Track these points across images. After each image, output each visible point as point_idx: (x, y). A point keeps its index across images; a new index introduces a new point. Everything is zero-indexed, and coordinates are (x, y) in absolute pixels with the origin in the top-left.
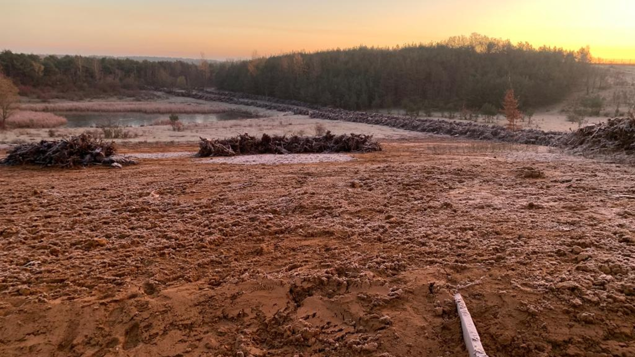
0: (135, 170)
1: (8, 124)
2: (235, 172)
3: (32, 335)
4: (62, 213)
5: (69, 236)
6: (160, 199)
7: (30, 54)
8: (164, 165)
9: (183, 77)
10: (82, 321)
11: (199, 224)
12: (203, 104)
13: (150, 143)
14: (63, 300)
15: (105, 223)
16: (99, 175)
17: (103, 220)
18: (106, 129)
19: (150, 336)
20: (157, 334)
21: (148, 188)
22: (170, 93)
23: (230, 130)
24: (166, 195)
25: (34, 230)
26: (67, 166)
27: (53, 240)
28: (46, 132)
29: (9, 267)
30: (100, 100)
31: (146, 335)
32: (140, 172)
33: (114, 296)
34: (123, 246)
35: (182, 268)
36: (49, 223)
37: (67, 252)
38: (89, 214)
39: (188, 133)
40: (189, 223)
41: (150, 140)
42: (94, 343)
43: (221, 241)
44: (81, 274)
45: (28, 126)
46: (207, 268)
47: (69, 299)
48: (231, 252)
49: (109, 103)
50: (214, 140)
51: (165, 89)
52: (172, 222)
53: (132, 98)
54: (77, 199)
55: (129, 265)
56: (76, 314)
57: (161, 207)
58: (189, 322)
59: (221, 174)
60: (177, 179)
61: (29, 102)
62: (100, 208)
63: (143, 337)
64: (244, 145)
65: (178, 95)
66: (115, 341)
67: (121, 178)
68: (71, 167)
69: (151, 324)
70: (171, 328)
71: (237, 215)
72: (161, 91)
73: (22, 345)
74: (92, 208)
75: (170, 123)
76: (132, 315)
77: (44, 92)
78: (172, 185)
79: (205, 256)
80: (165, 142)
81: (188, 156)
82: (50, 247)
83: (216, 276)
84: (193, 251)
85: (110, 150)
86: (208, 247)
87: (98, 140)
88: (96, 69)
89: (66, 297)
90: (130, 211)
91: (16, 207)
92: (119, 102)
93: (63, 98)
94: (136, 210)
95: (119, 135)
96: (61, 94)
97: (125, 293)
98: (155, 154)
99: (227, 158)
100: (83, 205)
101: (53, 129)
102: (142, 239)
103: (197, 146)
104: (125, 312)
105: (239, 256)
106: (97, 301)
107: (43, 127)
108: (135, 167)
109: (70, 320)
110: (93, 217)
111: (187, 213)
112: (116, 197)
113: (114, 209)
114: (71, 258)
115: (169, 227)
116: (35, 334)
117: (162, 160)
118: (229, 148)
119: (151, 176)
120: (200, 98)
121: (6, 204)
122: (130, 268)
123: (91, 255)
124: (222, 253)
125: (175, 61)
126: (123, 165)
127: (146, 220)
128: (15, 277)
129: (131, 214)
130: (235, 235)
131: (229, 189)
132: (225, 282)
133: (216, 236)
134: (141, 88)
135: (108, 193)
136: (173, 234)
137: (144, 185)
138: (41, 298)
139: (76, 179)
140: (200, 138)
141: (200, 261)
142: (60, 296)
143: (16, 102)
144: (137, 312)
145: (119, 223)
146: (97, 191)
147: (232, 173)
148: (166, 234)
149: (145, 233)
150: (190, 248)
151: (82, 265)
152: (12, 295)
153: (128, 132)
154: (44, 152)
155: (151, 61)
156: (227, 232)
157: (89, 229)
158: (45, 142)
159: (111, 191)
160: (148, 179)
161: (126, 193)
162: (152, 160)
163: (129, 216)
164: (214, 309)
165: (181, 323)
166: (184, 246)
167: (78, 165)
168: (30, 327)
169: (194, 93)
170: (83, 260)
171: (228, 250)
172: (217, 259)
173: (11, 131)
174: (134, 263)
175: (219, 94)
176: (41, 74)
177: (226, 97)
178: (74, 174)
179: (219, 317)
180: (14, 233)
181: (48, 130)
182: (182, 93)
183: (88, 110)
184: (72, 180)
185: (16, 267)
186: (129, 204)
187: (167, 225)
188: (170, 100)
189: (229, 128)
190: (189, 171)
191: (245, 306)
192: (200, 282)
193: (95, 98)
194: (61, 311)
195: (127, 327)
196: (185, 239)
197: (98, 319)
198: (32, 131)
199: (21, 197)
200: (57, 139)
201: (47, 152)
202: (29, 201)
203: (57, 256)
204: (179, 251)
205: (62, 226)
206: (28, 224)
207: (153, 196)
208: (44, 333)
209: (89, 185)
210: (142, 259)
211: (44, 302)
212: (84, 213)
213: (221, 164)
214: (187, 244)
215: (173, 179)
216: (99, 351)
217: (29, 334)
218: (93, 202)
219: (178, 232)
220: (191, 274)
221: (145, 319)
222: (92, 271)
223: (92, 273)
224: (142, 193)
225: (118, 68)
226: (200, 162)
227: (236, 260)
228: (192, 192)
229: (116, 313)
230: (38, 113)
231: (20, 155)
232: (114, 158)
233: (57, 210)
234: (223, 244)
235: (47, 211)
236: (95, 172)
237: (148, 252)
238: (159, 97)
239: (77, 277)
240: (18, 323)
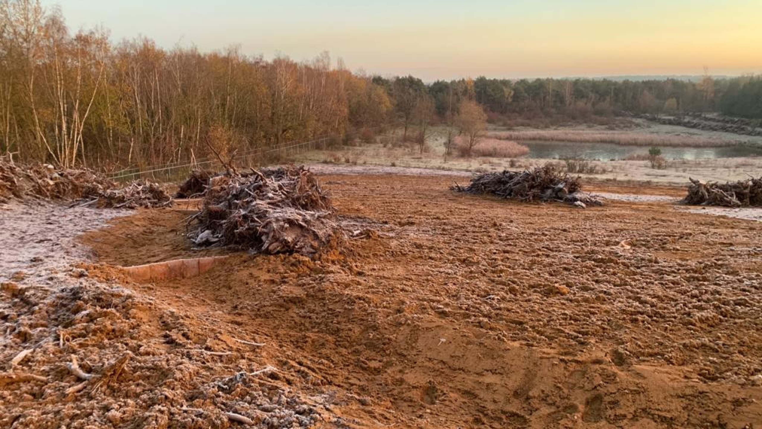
0: (600, 213)
1: (473, 151)
2: (741, 231)
3: (489, 372)
4: (520, 250)
5: (528, 276)
6: (631, 251)
7: (502, 79)
8: (637, 210)
9: (674, 100)
10: (539, 374)
11: (684, 293)
12: (697, 134)
13: (620, 181)
14: (521, 344)
15: (565, 269)
16: (560, 213)
17: (565, 266)
18: (570, 161)
19: (615, 415)
20: (625, 416)
21: (617, 237)
22: (654, 120)
23: (734, 171)
24: (639, 247)
25: (493, 263)
26: (526, 199)
27: (512, 277)
28: (507, 161)
29: (471, 296)
30: (567, 128)
31: (610, 412)
32: (607, 216)
33: (576, 355)
34: (586, 300)
35: (661, 344)
36: (508, 259)
37: (525, 293)
38: (548, 256)
39: (671, 172)
40: (670, 288)
41: (621, 178)
42: (550, 402)
43: (716, 321)
44: (540, 320)
45: (490, 155)
46: (695, 352)
47: (528, 345)
48: (732, 339)
49: (577, 132)
50: (711, 183)
51: (648, 115)
52: (646, 282)
53: (603, 127)
54: (536, 237)
55: (593, 323)
56: (534, 364)
57: (633, 261)
58: (669, 415)
59: (719, 231)
60: (654, 229)
61: (495, 130)
62: (560, 251)
63: (607, 414)
64: (756, 194)
65: (664, 123)
66: (573, 408)
67: (584, 219)
68: (530, 201)
69: (618, 401)
70: (643, 415)
71: (744, 290)
72: (641, 117)
73: (481, 379)
74: (552, 250)
75: (648, 158)
76: (596, 383)
77: (510, 120)
78: (647, 236)
79: (693, 337)
80: (639, 182)
81: (669, 202)
82: (509, 284)
83: (710, 366)
84: (676, 326)
85: (574, 187)
86: (698, 324)
87: (562, 174)
88: (567, 92)
89: (524, 342)
90: (594, 260)
91: (477, 236)
92: (588, 131)
93: (529, 125)
94: (602, 260)
95: (583, 170)
96: (527, 121)
97: (589, 356)
98: (626, 195)
99: (728, 209)
100: (542, 244)
101: (515, 159)
102: (610, 297)
103: (685, 190)
104: (588, 378)
105: (745, 348)
106: (557, 356)
107: (505, 156)
108: (600, 209)
109: (528, 368)
110: (553, 260)
111: (668, 275)
112: (578, 241)
113: (577, 255)
114: (529, 300)
115: (643, 288)
116: (494, 372)
117: (635, 204)
118: (732, 196)
119: (621, 222)
120: (694, 126)
121: (468, 232)
122: (595, 327)
123: (550, 302)
124: (719, 338)
125: (666, 79)
126: (587, 205)
127: (614, 274)
128: (477, 308)
129: (596, 264)
130: (739, 318)
131: (731, 253)
132: (724, 378)
133: (709, 313)
134: (617, 114)
135: (570, 235)
136: (648, 298)
137: (611, 231)
138: (501, 336)
139: (535, 215)
140: (690, 179)
141: (687, 341)
142: (519, 340)
143: (483, 130)
144: (601, 382)
145: (581, 272)
146: (558, 232)
147: (736, 230)
148: (639, 295)
149: (613, 290)
150: (672, 321)
151: (542, 312)
152: (474, 326)
153: (596, 166)
154: (505, 183)
155: (634, 81)
156: (727, 310)
157: (548, 272)
158: (507, 172)
159: (573, 234)
160: (617, 225)
161: (589, 238)
162: (623, 202)
163: (594, 266)
164: (706, 410)
165: (657, 412)
166: (663, 317)
167: (537, 199)
168: (487, 363)
169: (687, 119)
170: (543, 306)
171: (729, 336)
172: (711, 344)
173: (475, 159)
174: (599, 323)
175: (723, 121)
176: (510, 100)
177: (735, 126)
178: (532, 209)
179: (712, 422)
180: (474, 263)
181: (509, 159)
182: (669, 120)
183: (552, 140)
184: (530, 215)
185: (477, 298)
186: (593, 252)
187: (640, 285)
188: (651, 130)
189: (734, 169)
190: (671, 221)
191: (755, 421)
192: (685, 368)
193: (561, 126)
194: (519, 356)
195: (589, 395)
196: (665, 308)
197: (556, 376)
198: (495, 160)
199: (481, 227)
200: (518, 170)
201: (508, 183)
202: (489, 232)
203: (515, 295)
204: (657, 322)
205: (521, 264)
206: (488, 255)
207: (623, 246)
208: (501, 374)
209: (549, 224)
210: (609, 320)
211: (503, 340)
212: (543, 254)
213: (719, 217)
214: (668, 315)
215: (649, 229)
216: (555, 413)
217: (487, 371)
218: (552, 243)
219: (655, 296)
220: (674, 354)
221: (611, 393)
222: (553, 320)
223: (552, 323)
224: (610, 241)
225: (592, 91)
226: (687, 211)
227: (740, 352)
228: (674, 249)
229: (577, 376)
230: (502, 141)
231: (482, 184)
232: (578, 195)
233: (516, 246)
234: (721, 327)
235: (505, 246)
236: (555, 210)
237: (616, 313)
238: (638, 125)
239: (536, 323)
240: (478, 356)
